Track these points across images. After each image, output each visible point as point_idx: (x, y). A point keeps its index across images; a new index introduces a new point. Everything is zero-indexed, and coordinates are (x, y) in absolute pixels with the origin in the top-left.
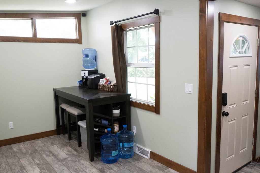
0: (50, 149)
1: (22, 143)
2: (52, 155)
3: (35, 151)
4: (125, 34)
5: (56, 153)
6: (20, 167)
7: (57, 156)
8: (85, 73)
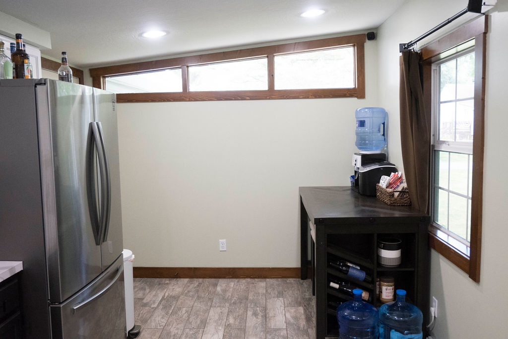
0: (267, 303)
1: (236, 280)
2: (262, 316)
3: (243, 299)
4: (436, 70)
5: (271, 314)
6: (202, 322)
7: (267, 320)
8: (356, 161)
